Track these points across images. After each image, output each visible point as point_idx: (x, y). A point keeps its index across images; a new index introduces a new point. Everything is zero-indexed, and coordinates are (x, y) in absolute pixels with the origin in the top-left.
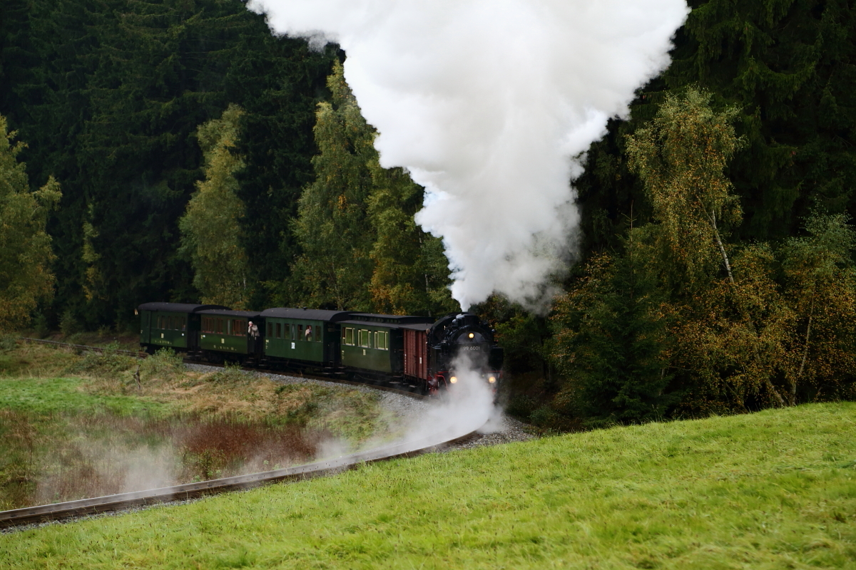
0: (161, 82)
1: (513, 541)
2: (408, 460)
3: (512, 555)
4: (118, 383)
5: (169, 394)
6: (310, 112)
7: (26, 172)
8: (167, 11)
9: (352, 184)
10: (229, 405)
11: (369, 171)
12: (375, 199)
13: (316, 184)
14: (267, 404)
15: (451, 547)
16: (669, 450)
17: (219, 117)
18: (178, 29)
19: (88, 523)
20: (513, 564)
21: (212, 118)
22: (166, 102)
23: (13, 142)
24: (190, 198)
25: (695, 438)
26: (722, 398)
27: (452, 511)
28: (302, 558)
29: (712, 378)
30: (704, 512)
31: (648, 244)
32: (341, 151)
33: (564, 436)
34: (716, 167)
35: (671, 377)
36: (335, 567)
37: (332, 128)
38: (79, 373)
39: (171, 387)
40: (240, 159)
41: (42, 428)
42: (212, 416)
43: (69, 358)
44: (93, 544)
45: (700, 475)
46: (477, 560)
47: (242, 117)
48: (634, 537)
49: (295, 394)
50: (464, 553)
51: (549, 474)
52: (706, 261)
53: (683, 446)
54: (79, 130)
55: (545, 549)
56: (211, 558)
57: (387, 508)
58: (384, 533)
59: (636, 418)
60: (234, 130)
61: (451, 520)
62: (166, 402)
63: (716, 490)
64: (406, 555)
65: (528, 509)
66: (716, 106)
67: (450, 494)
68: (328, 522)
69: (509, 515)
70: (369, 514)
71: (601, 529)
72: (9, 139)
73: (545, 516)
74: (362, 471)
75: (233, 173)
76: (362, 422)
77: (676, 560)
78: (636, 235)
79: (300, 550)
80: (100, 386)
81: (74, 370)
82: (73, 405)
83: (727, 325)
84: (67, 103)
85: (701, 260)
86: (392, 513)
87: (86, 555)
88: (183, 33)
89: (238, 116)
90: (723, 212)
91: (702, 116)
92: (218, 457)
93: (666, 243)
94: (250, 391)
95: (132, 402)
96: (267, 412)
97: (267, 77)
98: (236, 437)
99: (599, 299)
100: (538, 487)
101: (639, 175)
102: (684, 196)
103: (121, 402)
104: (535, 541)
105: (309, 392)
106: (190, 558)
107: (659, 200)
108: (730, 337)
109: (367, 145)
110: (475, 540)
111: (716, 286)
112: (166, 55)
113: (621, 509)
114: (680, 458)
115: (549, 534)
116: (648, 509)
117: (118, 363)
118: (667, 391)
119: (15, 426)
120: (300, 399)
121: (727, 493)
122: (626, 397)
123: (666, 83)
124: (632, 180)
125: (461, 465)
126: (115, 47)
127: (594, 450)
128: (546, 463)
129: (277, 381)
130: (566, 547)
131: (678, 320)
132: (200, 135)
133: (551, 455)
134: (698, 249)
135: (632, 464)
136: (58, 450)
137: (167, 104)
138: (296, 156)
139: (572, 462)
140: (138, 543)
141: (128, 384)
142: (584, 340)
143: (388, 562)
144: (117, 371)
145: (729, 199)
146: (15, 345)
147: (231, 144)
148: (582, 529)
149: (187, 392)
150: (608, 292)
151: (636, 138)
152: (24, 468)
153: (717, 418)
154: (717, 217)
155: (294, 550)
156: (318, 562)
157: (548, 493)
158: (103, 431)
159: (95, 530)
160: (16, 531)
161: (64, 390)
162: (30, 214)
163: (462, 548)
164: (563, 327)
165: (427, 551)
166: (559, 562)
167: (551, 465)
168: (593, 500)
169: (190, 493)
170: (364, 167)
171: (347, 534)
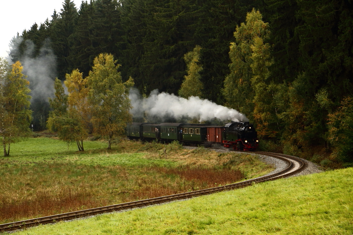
0: (170, 38)
1: (317, 213)
2: (272, 182)
3: (317, 219)
4: (158, 154)
5: (177, 158)
6: (227, 46)
7: (121, 75)
8: (171, 11)
9: (245, 74)
10: (201, 162)
11: (251, 68)
12: (254, 79)
13: (231, 75)
14: (215, 161)
15: (292, 216)
17: (192, 51)
18: (176, 18)
19: (150, 208)
20: (318, 222)
21: (189, 51)
22: (172, 46)
23: (116, 64)
24: (182, 82)
27: (292, 201)
28: (233, 221)
32: (240, 61)
33: (335, 170)
36: (246, 224)
37: (236, 52)
38: (143, 151)
39: (178, 155)
40: (201, 66)
41: (131, 172)
42: (194, 166)
43: (139, 146)
44: (153, 216)
46: (303, 221)
47: (201, 50)
49: (226, 157)
50: (298, 218)
51: (330, 186)
54: (140, 58)
55: (331, 216)
56: (198, 221)
57: (265, 200)
58: (265, 211)
60: (198, 55)
61: (291, 205)
62: (176, 161)
64: (274, 219)
65: (323, 200)
67: (290, 195)
68: (242, 207)
69: (314, 202)
70: (258, 203)
72: (115, 63)
73: (329, 203)
74: (254, 186)
75: (198, 72)
76: (253, 167)
79: (232, 217)
80: (152, 156)
81: (141, 150)
82: (142, 163)
84: (135, 48)
86: (267, 203)
87: (151, 220)
88: (177, 19)
89: (199, 50)
92: (197, 182)
94: (208, 156)
95: (164, 162)
96: (215, 164)
97: (210, 34)
98: (204, 174)
99: (347, 115)
100: (326, 191)
103: (160, 162)
104: (326, 213)
105: (231, 156)
106: (190, 221)
109: (250, 58)
110: (301, 213)
112: (172, 28)
115: (332, 210)
117: (158, 147)
119: (121, 172)
120: (228, 159)
125: (294, 183)
126: (152, 26)
127: (348, 176)
128: (328, 182)
129: (219, 152)
130: (339, 215)
132: (185, 58)
133: (330, 178)
136: (137, 180)
137: (172, 47)
138: (222, 64)
139: (339, 181)
140: (170, 216)
141: (162, 155)
142: (341, 132)
143: (267, 222)
144: (158, 150)
146: (120, 141)
147: (197, 61)
148: (345, 208)
149: (184, 157)
150: (351, 112)
152: (125, 188)
155: (230, 218)
156: (239, 222)
157: (330, 193)
158: (153, 173)
159: (153, 211)
160: (124, 212)
161: (138, 158)
162: (123, 91)
163: (296, 216)
164: (333, 127)
165: (282, 217)
166: (337, 221)
167: (331, 182)
168: (349, 196)
169: (187, 196)
170: (249, 67)
171: (250, 211)
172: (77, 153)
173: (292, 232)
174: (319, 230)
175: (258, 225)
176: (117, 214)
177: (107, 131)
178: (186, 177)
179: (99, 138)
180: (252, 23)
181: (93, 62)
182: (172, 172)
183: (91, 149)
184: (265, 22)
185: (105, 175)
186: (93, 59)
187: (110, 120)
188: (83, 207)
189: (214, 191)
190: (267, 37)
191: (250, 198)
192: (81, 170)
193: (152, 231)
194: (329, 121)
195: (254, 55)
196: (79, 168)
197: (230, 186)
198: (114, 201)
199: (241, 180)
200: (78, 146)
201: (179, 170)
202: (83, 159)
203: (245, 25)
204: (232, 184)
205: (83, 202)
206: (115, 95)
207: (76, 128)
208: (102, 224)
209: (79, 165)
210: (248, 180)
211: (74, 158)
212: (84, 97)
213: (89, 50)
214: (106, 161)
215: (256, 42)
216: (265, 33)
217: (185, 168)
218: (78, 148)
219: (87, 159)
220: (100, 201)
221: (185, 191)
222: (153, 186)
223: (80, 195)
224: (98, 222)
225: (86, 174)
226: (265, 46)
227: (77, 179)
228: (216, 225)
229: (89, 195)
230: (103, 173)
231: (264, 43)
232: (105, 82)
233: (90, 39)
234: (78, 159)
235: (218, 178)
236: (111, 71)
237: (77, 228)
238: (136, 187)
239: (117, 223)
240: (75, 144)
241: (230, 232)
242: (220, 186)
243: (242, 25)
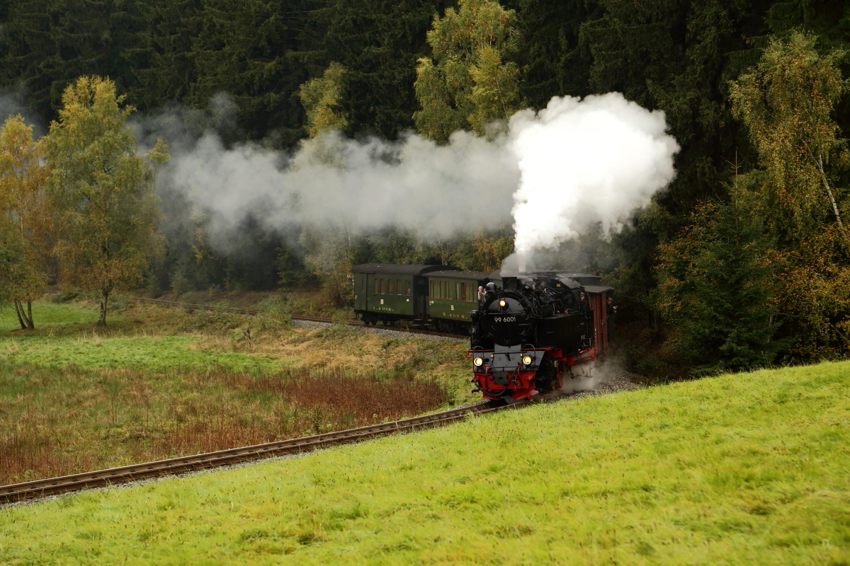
0: (263, 43)
1: (624, 490)
2: (516, 411)
3: (624, 503)
4: (229, 340)
5: (279, 350)
6: (411, 67)
10: (338, 360)
11: (470, 125)
14: (373, 358)
15: (562, 496)
16: (780, 396)
17: (321, 76)
19: (205, 477)
20: (625, 512)
21: (314, 76)
22: (268, 62)
23: (122, 106)
25: (805, 385)
26: (833, 344)
27: (562, 461)
28: (414, 509)
29: (821, 324)
30: (817, 457)
31: (754, 191)
32: (442, 106)
33: (672, 385)
34: (823, 110)
35: (779, 324)
36: (447, 517)
37: (432, 84)
38: (191, 331)
39: (281, 343)
40: (343, 116)
41: (157, 386)
42: (322, 372)
43: (180, 317)
44: (211, 497)
45: (813, 420)
46: (587, 509)
47: (344, 75)
48: (746, 484)
49: (402, 348)
50: (575, 502)
51: (658, 423)
52: (813, 206)
53: (794, 392)
54: (185, 92)
55: (656, 497)
56: (325, 510)
57: (497, 458)
58: (495, 483)
59: (745, 366)
60: (336, 88)
61: (561, 469)
62: (276, 358)
63: (829, 435)
64: (516, 505)
65: (638, 458)
66: (822, 49)
67: (558, 444)
68: (439, 473)
69: (618, 463)
70: (478, 465)
71: (712, 477)
72: (118, 103)
73: (655, 464)
74: (471, 423)
76: (469, 375)
77: (791, 506)
78: (741, 182)
79: (412, 500)
80: (212, 344)
81: (186, 328)
82: (186, 363)
83: (836, 270)
84: (173, 66)
85: (808, 205)
86: (502, 464)
87: (204, 508)
89: (339, 75)
90: (830, 156)
91: (808, 59)
92: (328, 411)
93: (772, 189)
94: (358, 347)
95: (243, 359)
96: (375, 367)
97: (367, 35)
98: (345, 391)
99: (704, 247)
100: (647, 435)
101: (743, 121)
102: (790, 141)
103: (233, 359)
104: (646, 489)
105: (415, 347)
106: (304, 509)
107: (764, 146)
108: (839, 282)
109: (468, 99)
110: (585, 489)
111: (824, 231)
112: (268, 16)
113: (732, 456)
114: (791, 404)
115: (660, 482)
116: (759, 456)
117: (229, 321)
118: (776, 337)
119: (131, 384)
120: (407, 353)
121: (840, 439)
122: (734, 345)
123: (770, 27)
124: (736, 128)
125: (569, 415)
126: (218, 9)
127: (702, 398)
128: (654, 412)
129: (384, 336)
130: (678, 494)
131: (785, 266)
132: (303, 94)
133: (659, 404)
134: (805, 194)
135: (741, 411)
136: (173, 406)
137: (270, 64)
138: (397, 113)
139: (681, 410)
140: (254, 496)
141: (239, 341)
142: (689, 288)
143: (499, 512)
144: (228, 328)
145: (837, 142)
146: (129, 305)
147: (334, 102)
148: (692, 476)
149: (296, 348)
150: (714, 240)
151: (740, 83)
152: (142, 425)
153: (828, 364)
154: (824, 162)
155: (407, 501)
156: (430, 513)
157: (657, 441)
158: (216, 388)
159: (211, 483)
160: (136, 486)
161: (178, 348)
162: (140, 176)
163: (572, 497)
164: (668, 276)
165: (537, 500)
166: (671, 509)
167: (659, 414)
168: (703, 448)
169: (302, 447)
170: (465, 121)
171: (458, 485)
172: (15, 335)
173: (560, 536)
174: (627, 532)
175: (477, 520)
176: (116, 493)
177: (95, 278)
178: (299, 399)
179: (74, 297)
180: (474, 10)
181: (61, 98)
182: (263, 386)
183: (53, 324)
184: (506, 9)
185: (90, 392)
186: (61, 90)
187: (105, 249)
188: (30, 475)
189: (370, 435)
190: (512, 45)
191: (460, 453)
192: (24, 379)
193: (208, 535)
194: (659, 262)
195: (478, 91)
196: (19, 374)
197: (411, 422)
198: (112, 458)
199: (440, 407)
200: (19, 316)
201: (283, 382)
202: (30, 350)
203: (457, 13)
204: (416, 417)
205: (28, 462)
206: (120, 186)
207: (14, 268)
208: (78, 516)
209: (20, 367)
210: (457, 407)
211: (6, 348)
212: (35, 188)
213: (49, 66)
214: (92, 356)
215: (483, 58)
216: (507, 37)
217: (298, 377)
218: (18, 321)
219: (41, 351)
220: (73, 459)
221: (295, 434)
222: (214, 420)
223: (21, 443)
224: (66, 511)
225: (38, 389)
226: (504, 69)
227: (13, 402)
228: (371, 520)
229: (45, 443)
230: (85, 387)
231: (504, 61)
232: (93, 150)
233: (52, 37)
234: (17, 349)
235: (379, 401)
236: (109, 123)
237: (10, 527)
238: (170, 424)
239: (117, 515)
240: (11, 309)
241: (406, 536)
242: (386, 421)
243: (448, 15)
